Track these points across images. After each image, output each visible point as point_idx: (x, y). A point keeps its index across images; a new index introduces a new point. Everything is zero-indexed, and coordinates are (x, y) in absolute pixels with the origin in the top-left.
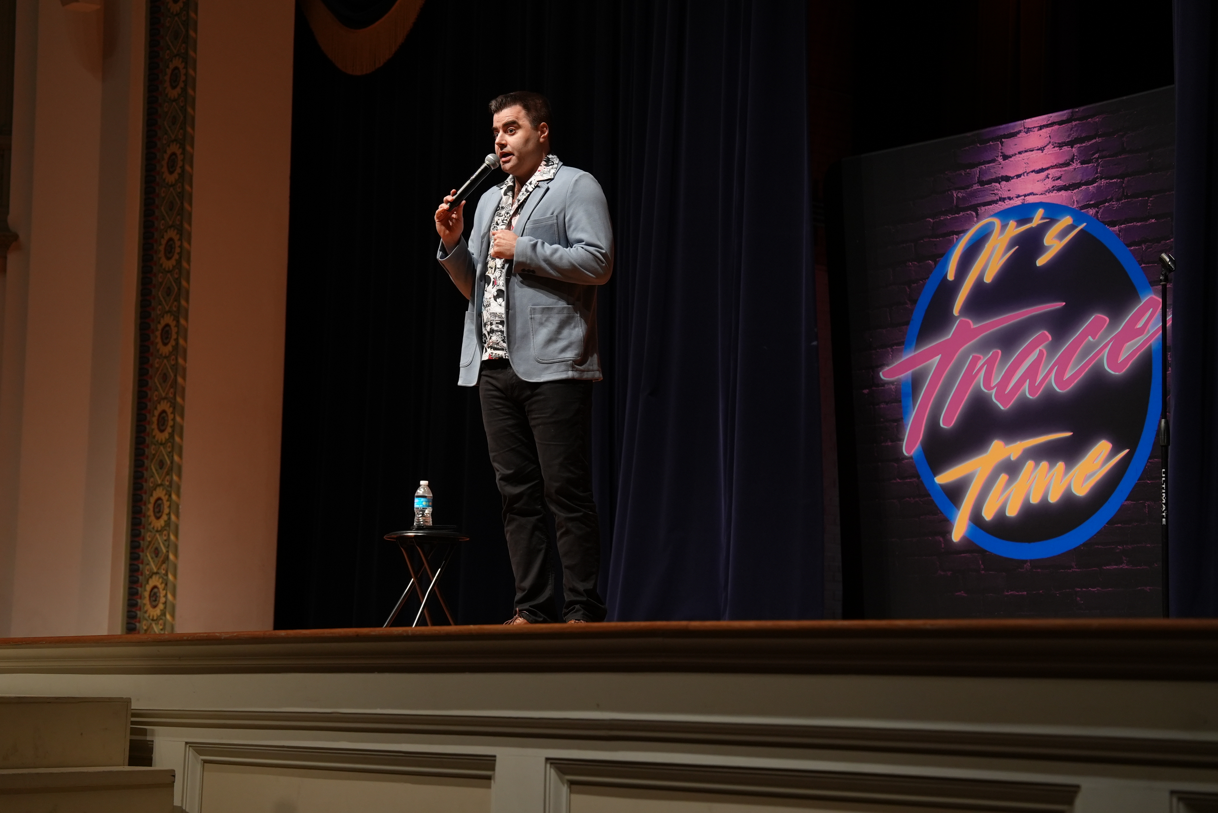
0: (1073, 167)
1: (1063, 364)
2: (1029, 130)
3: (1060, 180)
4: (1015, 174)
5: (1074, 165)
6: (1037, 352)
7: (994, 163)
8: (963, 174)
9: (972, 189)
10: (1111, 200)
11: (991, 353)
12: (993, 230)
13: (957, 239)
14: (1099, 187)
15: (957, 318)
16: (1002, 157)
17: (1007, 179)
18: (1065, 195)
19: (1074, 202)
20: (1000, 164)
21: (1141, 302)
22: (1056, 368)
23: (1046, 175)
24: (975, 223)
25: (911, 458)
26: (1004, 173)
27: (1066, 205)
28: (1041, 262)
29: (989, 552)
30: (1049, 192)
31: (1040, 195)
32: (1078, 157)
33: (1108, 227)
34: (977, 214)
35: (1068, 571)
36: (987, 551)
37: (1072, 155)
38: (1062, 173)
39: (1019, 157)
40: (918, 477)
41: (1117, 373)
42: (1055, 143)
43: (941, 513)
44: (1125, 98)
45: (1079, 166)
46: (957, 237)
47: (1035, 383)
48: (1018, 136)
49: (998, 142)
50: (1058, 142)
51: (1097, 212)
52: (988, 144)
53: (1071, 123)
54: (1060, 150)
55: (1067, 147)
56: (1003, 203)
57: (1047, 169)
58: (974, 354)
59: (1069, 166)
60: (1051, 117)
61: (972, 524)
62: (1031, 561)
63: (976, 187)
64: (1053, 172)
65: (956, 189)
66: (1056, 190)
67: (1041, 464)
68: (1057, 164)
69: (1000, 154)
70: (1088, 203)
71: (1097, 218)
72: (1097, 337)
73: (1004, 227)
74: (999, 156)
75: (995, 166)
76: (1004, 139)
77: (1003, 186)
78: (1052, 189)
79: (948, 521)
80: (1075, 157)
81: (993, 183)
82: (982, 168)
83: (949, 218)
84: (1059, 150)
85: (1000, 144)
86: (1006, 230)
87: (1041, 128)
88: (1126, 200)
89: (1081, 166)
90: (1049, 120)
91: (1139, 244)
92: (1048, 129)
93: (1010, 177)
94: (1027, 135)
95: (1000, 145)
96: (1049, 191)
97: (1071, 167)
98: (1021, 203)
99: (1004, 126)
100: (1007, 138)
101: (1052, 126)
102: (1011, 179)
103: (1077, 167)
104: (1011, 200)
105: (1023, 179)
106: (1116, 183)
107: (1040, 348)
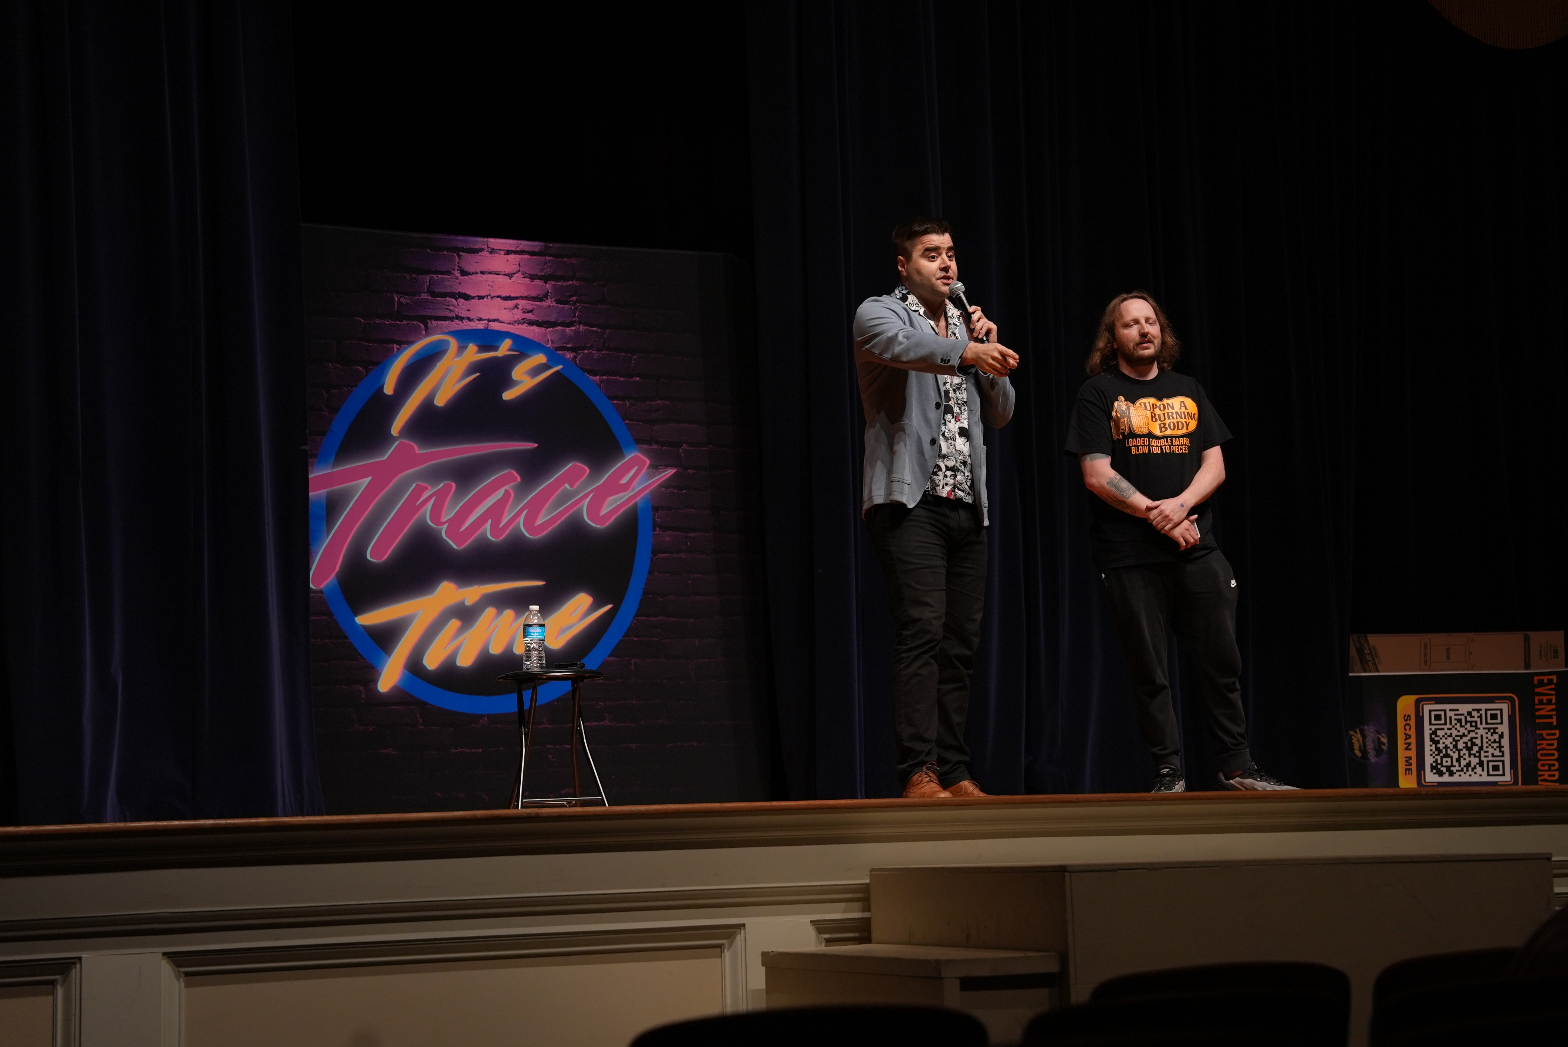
0: (547, 304)
1: (534, 509)
2: (494, 251)
3: (531, 313)
4: (477, 295)
5: (548, 301)
6: (502, 491)
7: (449, 275)
8: (408, 278)
9: (420, 297)
10: (591, 348)
11: (442, 485)
12: (447, 350)
13: (398, 349)
14: (577, 332)
15: (395, 439)
16: (459, 271)
17: (467, 297)
18: (538, 332)
19: (548, 341)
20: (457, 279)
21: (624, 457)
22: (525, 512)
23: (515, 304)
24: (423, 336)
25: (321, 592)
26: (463, 290)
27: (539, 341)
28: (508, 395)
29: (429, 704)
30: (518, 324)
31: (507, 324)
32: (553, 295)
33: (588, 375)
34: (426, 328)
35: (538, 727)
36: (427, 704)
37: (546, 290)
38: (534, 307)
39: (482, 277)
40: (330, 614)
41: (598, 526)
42: (526, 273)
43: (363, 658)
44: (604, 248)
45: (554, 305)
46: (399, 347)
47: (500, 523)
48: (480, 253)
49: (454, 254)
50: (529, 273)
51: (575, 357)
52: (442, 253)
53: (544, 257)
54: (532, 282)
55: (539, 281)
56: (460, 322)
57: (517, 298)
58: (418, 483)
59: (542, 301)
60: (521, 244)
61: (407, 672)
62: (489, 716)
63: (425, 296)
64: (522, 303)
65: (397, 293)
66: (527, 323)
67: (505, 612)
68: (528, 296)
69: (457, 268)
70: (564, 345)
71: (576, 363)
72: (575, 487)
73: (461, 349)
74: (456, 270)
75: (451, 280)
76: (462, 252)
77: (461, 304)
78: (523, 321)
79: (373, 668)
80: (549, 294)
81: (448, 298)
82: (433, 277)
83: (387, 323)
84: (530, 282)
85: (456, 256)
86: (464, 354)
87: (508, 252)
88: (608, 352)
89: (557, 305)
90: (518, 247)
91: (622, 399)
92: (517, 256)
93: (470, 296)
94: (491, 255)
95: (457, 258)
96: (518, 322)
97: (544, 303)
98: (484, 328)
99: (460, 238)
100: (467, 253)
101: (522, 255)
102: (470, 298)
103: (551, 305)
104: (470, 321)
105: (486, 301)
106: (596, 332)
107: (506, 487)
